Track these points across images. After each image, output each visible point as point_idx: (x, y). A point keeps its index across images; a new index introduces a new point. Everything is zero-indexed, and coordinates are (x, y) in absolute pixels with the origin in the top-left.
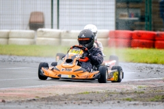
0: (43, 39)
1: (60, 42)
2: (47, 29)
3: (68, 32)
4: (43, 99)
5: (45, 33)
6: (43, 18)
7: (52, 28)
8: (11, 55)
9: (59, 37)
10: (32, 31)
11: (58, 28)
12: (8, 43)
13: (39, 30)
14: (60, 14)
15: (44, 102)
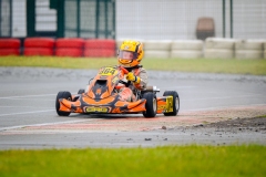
0: (213, 50)
1: (234, 55)
2: (218, 39)
3: (243, 42)
4: (213, 125)
5: (216, 43)
6: (213, 25)
7: (224, 36)
8: (174, 71)
9: (233, 48)
10: (199, 42)
11: (232, 36)
12: (170, 56)
13: (208, 39)
14: (234, 19)
15: (214, 129)
